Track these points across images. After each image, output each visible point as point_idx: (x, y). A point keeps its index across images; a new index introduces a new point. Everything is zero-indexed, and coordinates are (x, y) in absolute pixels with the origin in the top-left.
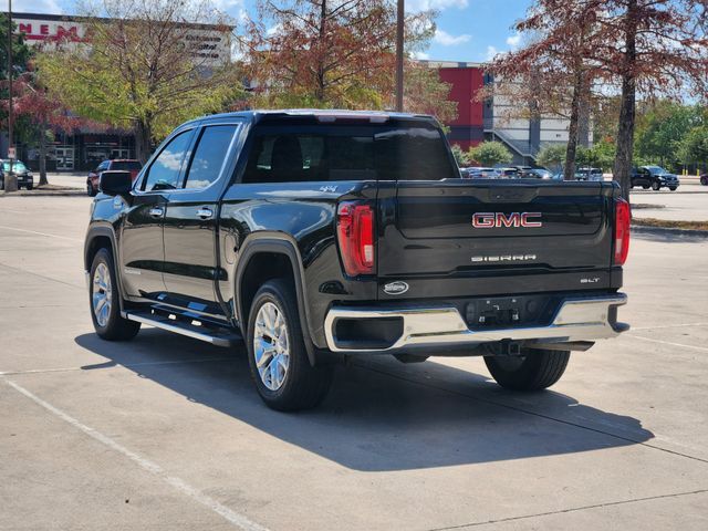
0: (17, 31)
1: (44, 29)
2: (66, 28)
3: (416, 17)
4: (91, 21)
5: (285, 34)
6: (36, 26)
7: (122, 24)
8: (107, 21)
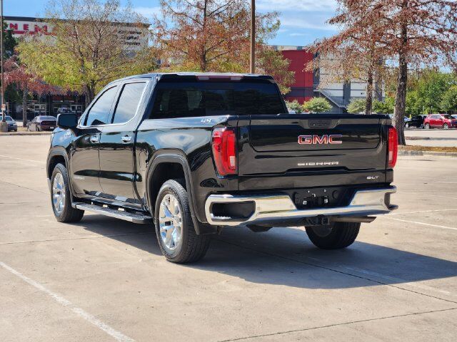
0: (8, 28)
1: (26, 27)
2: (39, 26)
3: (265, 16)
4: (56, 21)
5: (180, 28)
6: (21, 25)
7: (75, 23)
8: (65, 21)
